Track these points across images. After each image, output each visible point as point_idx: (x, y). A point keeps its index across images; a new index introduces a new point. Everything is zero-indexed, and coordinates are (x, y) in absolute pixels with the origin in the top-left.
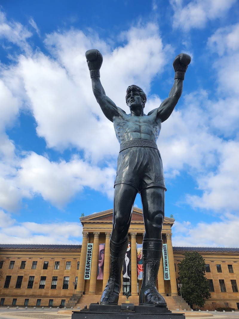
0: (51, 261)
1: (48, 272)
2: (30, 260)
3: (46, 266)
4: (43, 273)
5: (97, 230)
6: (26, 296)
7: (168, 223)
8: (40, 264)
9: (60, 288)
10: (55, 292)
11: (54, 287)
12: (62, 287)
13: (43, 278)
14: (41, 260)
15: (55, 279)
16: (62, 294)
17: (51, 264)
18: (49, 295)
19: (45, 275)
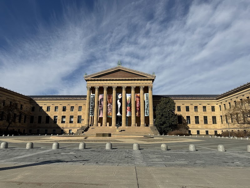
0: (68, 106)
1: (66, 113)
2: (53, 105)
3: (64, 109)
4: (63, 114)
5: (97, 85)
6: (54, 128)
7: (151, 78)
8: (60, 108)
9: (75, 123)
10: (72, 125)
11: (71, 122)
12: (77, 122)
13: (64, 117)
14: (61, 106)
15: (72, 117)
16: (77, 126)
17: (68, 108)
18: (69, 127)
19: (65, 115)
